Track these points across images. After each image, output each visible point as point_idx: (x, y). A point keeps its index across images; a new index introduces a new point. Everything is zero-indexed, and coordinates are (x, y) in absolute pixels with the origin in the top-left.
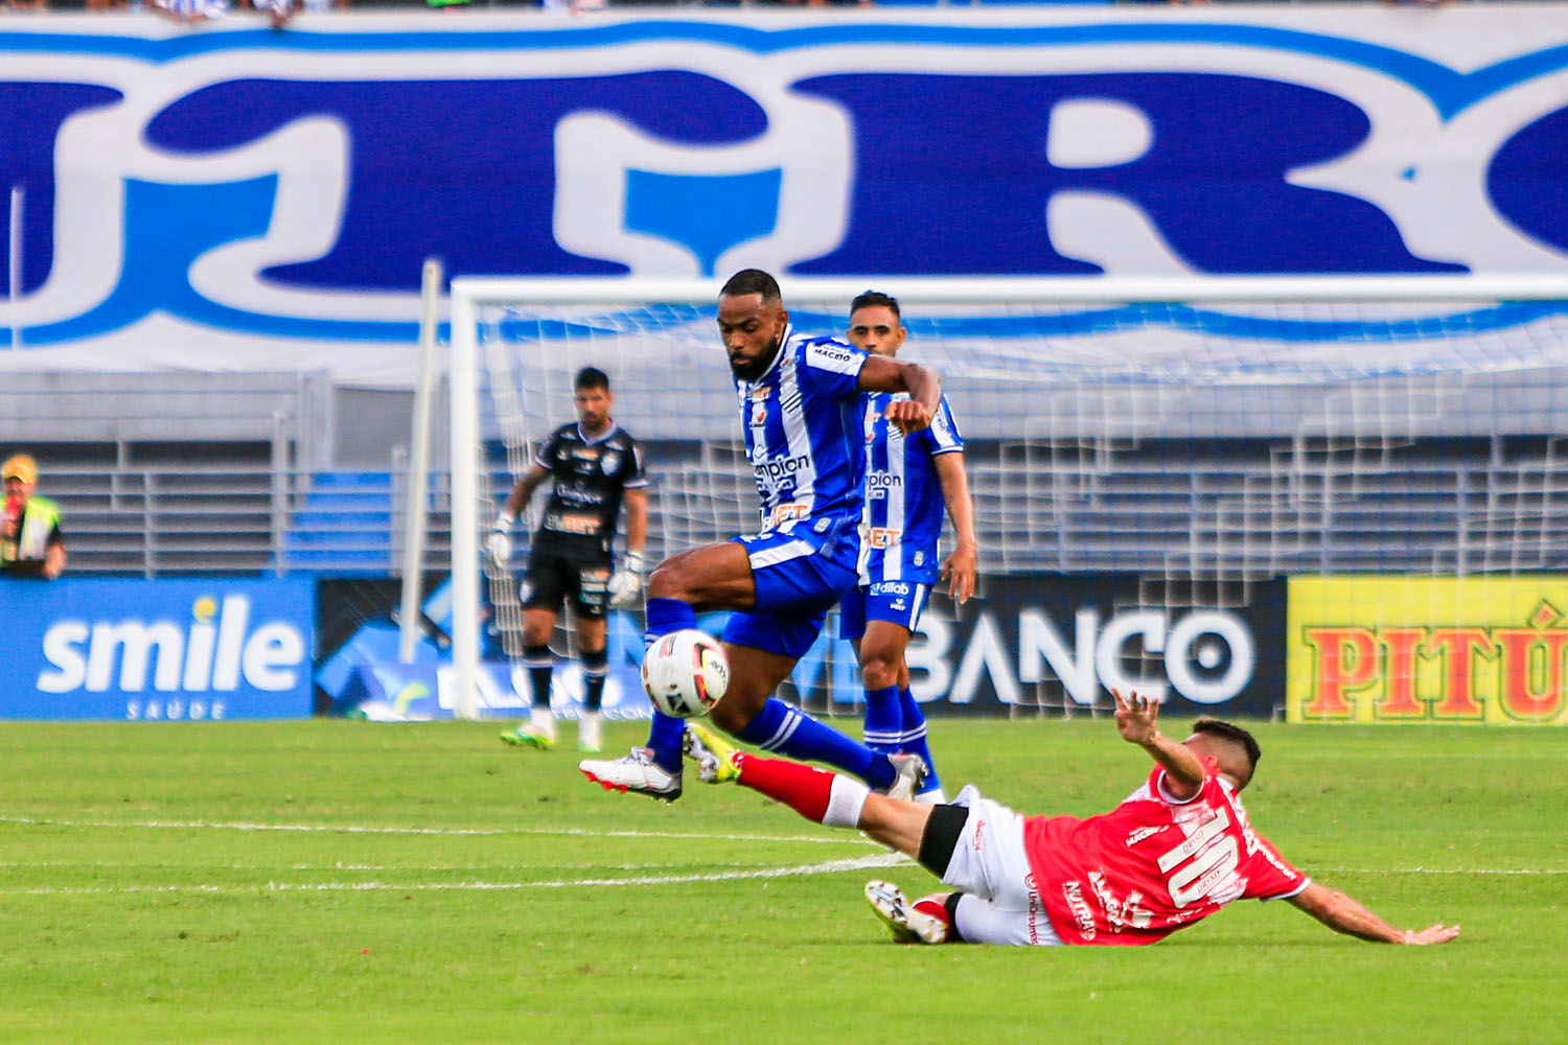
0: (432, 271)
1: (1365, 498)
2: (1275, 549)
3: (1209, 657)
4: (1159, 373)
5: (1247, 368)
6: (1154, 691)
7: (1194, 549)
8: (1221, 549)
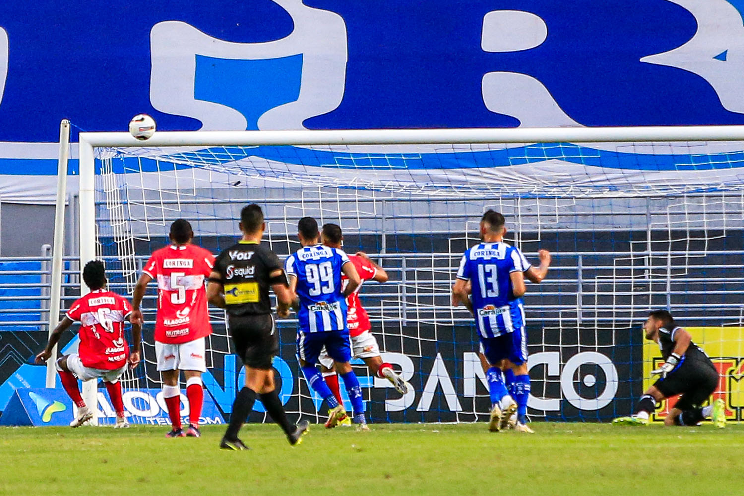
0: (65, 126)
1: (693, 273)
2: (632, 308)
3: (590, 381)
4: (554, 192)
5: (613, 188)
6: (553, 405)
7: (579, 308)
8: (596, 308)
